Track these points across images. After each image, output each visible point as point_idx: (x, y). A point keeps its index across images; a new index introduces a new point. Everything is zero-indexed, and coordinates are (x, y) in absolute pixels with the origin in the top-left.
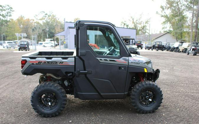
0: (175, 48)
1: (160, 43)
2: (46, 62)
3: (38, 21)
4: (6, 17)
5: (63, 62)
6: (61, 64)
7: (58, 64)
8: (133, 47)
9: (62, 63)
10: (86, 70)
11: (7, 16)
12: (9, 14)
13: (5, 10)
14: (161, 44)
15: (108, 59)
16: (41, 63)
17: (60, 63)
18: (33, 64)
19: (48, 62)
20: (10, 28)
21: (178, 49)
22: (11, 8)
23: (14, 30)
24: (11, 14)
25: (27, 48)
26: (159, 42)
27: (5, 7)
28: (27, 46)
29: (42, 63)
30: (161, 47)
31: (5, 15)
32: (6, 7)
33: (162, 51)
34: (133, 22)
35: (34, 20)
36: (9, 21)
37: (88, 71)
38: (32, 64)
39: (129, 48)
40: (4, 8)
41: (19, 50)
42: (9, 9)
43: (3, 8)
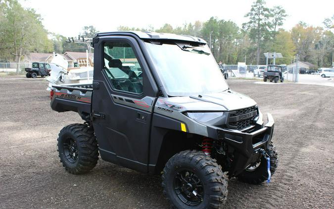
3: (329, 30)
4: (274, 27)
11: (275, 24)
12: (279, 21)
13: (272, 16)
15: (124, 98)
20: (277, 44)
22: (283, 11)
23: (284, 48)
24: (282, 20)
25: (278, 77)
27: (273, 11)
28: (277, 74)
31: (272, 23)
32: (275, 11)
35: (322, 29)
36: (278, 33)
40: (272, 13)
41: (265, 80)
42: (279, 13)
43: (269, 12)
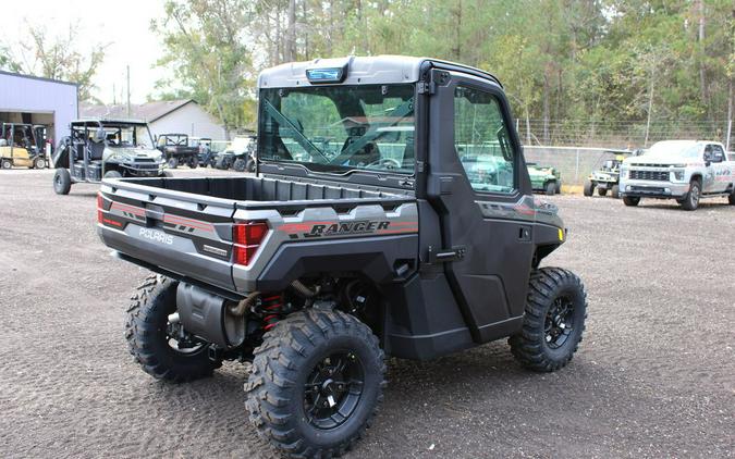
0: (235, 158)
1: (182, 138)
2: (339, 227)
5: (388, 223)
6: (382, 231)
7: (376, 232)
8: (149, 157)
9: (385, 227)
10: (453, 247)
14: (184, 143)
16: (321, 231)
17: (379, 228)
18: (295, 236)
19: (345, 225)
21: (249, 162)
26: (179, 136)
29: (324, 230)
30: (187, 155)
33: (192, 167)
34: (41, 55)
37: (457, 251)
38: (292, 236)
39: (136, 160)
